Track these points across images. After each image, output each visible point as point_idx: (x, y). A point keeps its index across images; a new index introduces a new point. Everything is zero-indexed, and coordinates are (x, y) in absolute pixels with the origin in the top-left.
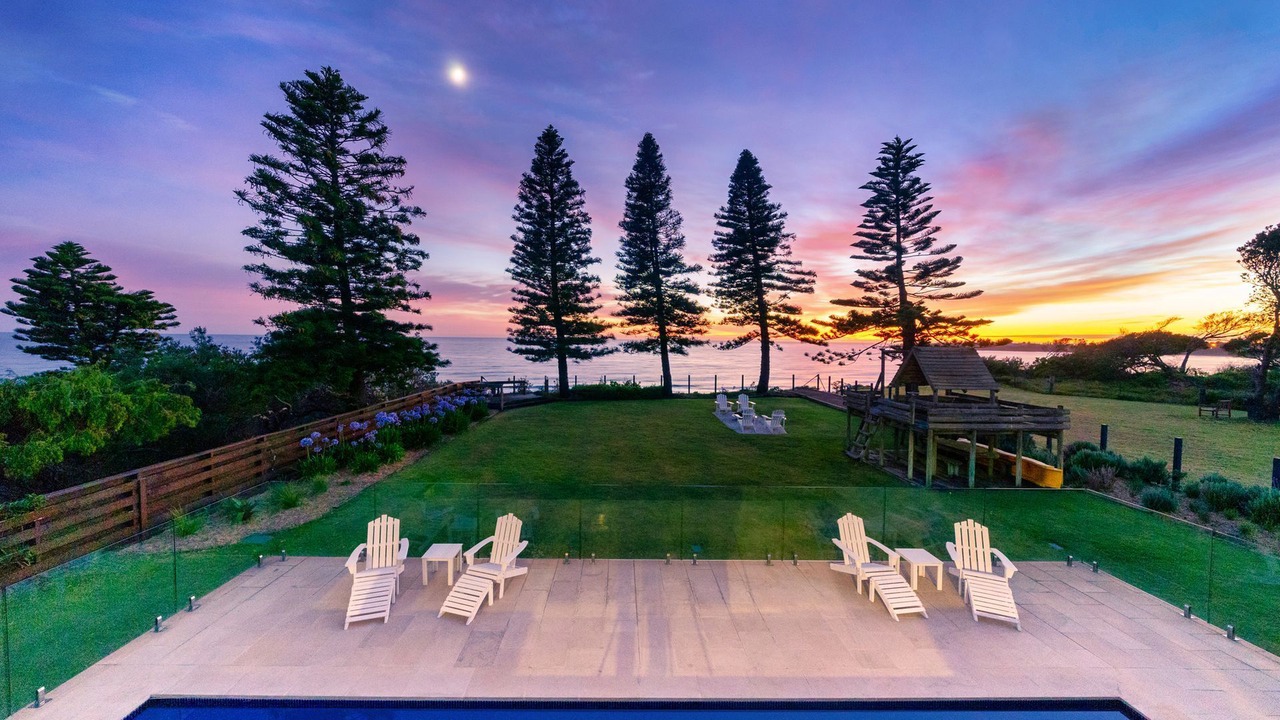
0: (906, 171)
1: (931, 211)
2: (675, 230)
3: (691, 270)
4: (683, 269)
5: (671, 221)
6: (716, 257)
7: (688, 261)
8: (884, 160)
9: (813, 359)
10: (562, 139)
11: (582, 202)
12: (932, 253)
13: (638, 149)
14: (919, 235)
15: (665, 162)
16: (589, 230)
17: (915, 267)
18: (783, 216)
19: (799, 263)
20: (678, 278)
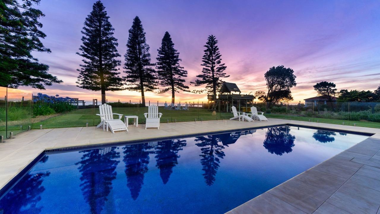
0: (214, 44)
1: (220, 55)
2: (148, 51)
3: (152, 65)
4: (149, 64)
5: (146, 47)
6: (158, 63)
7: (151, 62)
8: (209, 40)
9: (192, 92)
10: (105, 7)
11: (113, 33)
12: (220, 65)
13: (133, 21)
14: (217, 60)
15: (143, 27)
16: (117, 43)
17: (216, 68)
18: (178, 53)
19: (183, 68)
20: (148, 67)
